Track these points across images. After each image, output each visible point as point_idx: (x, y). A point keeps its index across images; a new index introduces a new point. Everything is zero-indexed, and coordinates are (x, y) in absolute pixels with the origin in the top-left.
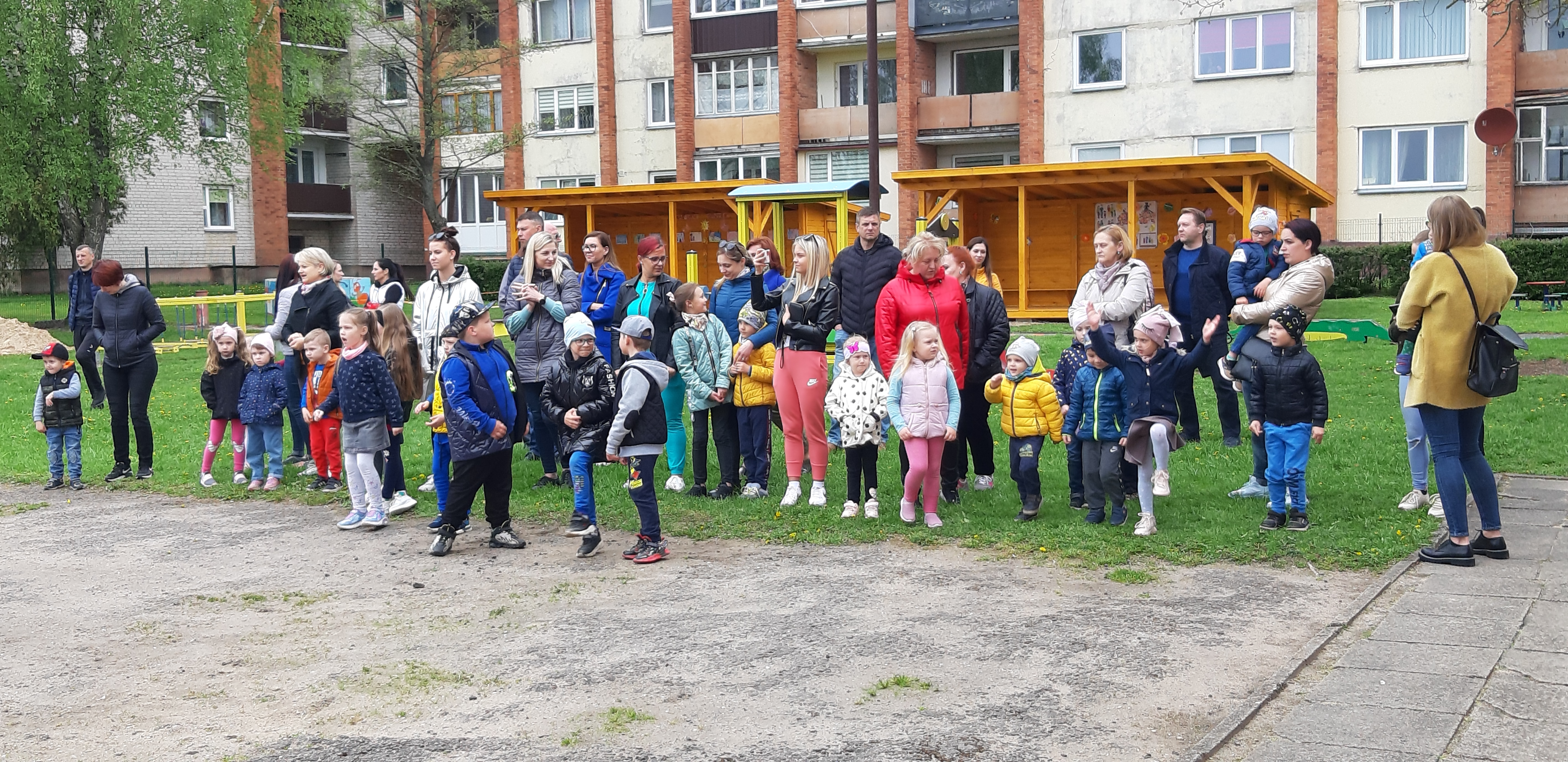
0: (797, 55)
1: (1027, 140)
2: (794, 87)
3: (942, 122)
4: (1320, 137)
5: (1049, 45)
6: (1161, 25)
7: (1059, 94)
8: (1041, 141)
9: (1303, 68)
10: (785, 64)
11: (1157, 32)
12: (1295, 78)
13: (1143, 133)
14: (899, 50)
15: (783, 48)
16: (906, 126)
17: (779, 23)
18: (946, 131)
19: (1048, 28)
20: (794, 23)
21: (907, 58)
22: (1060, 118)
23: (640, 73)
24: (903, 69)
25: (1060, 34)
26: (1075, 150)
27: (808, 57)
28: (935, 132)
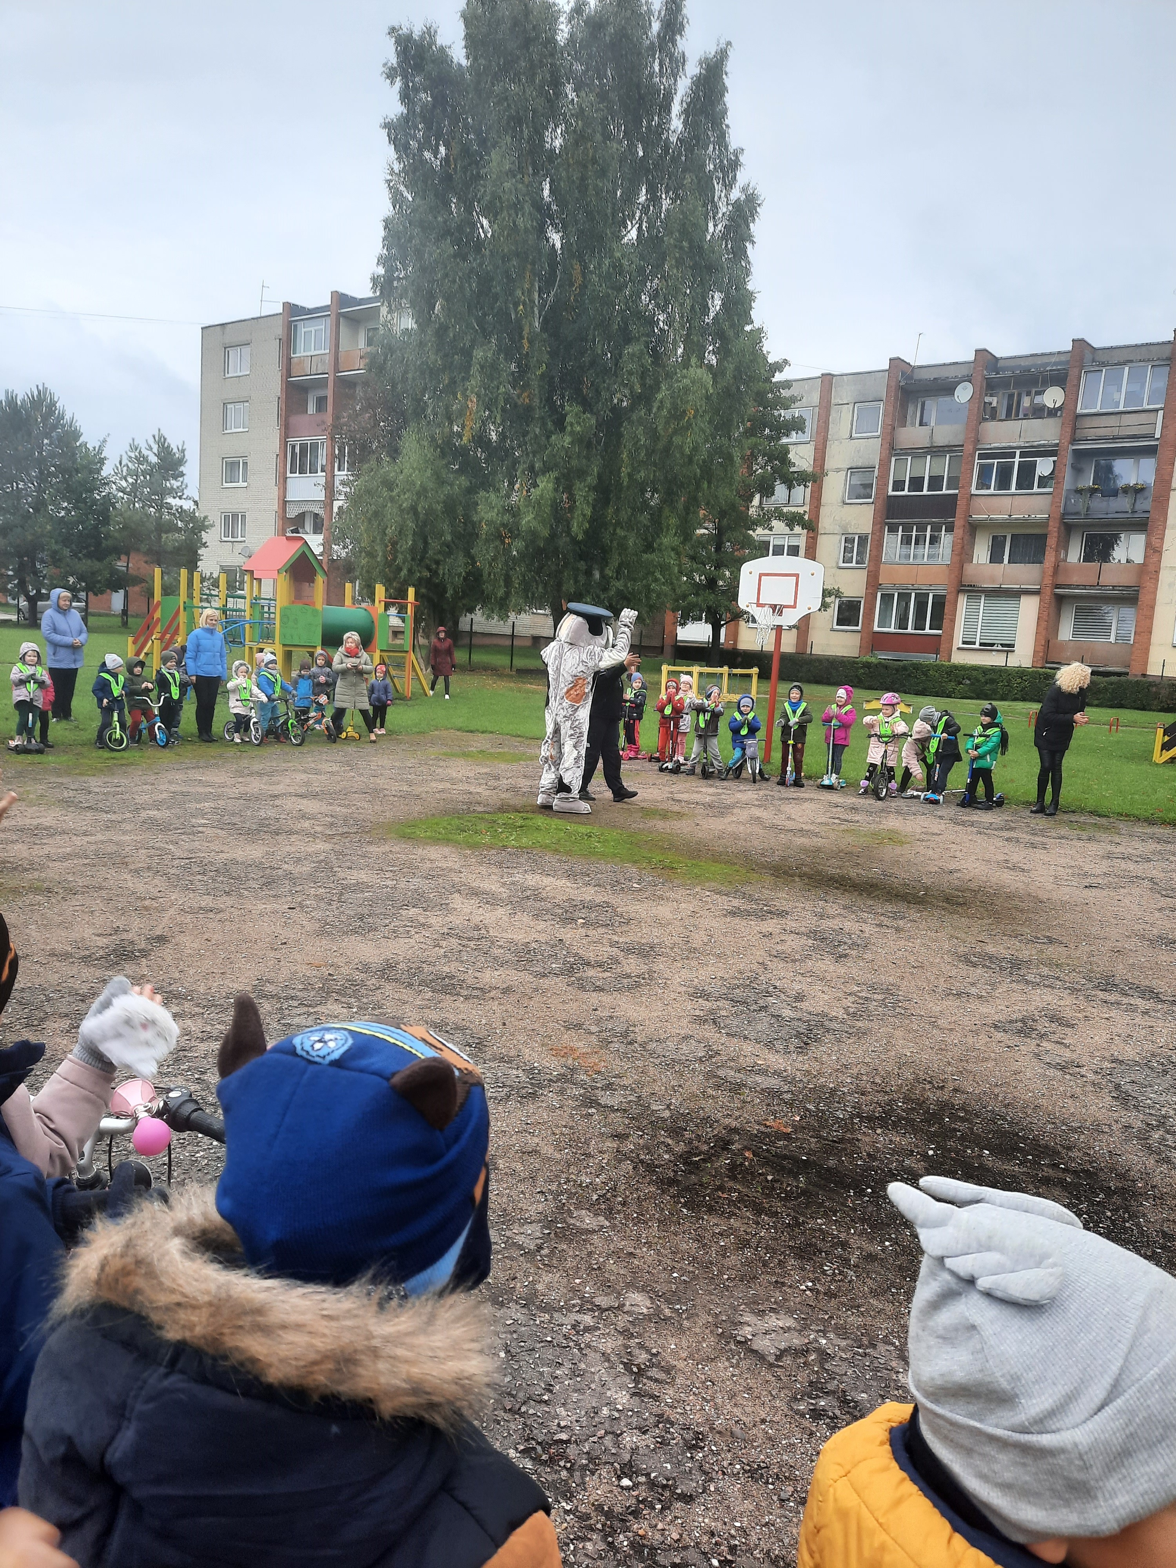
0: (967, 526)
1: (1143, 598)
2: (958, 548)
3: (1075, 580)
5: (1170, 533)
7: (1172, 568)
8: (1154, 599)
10: (958, 531)
14: (1050, 528)
15: (959, 521)
16: (1048, 581)
17: (958, 503)
18: (1078, 587)
19: (1170, 521)
20: (968, 505)
21: (1056, 534)
22: (1171, 585)
23: (837, 530)
24: (1052, 541)
27: (974, 528)
28: (1069, 586)
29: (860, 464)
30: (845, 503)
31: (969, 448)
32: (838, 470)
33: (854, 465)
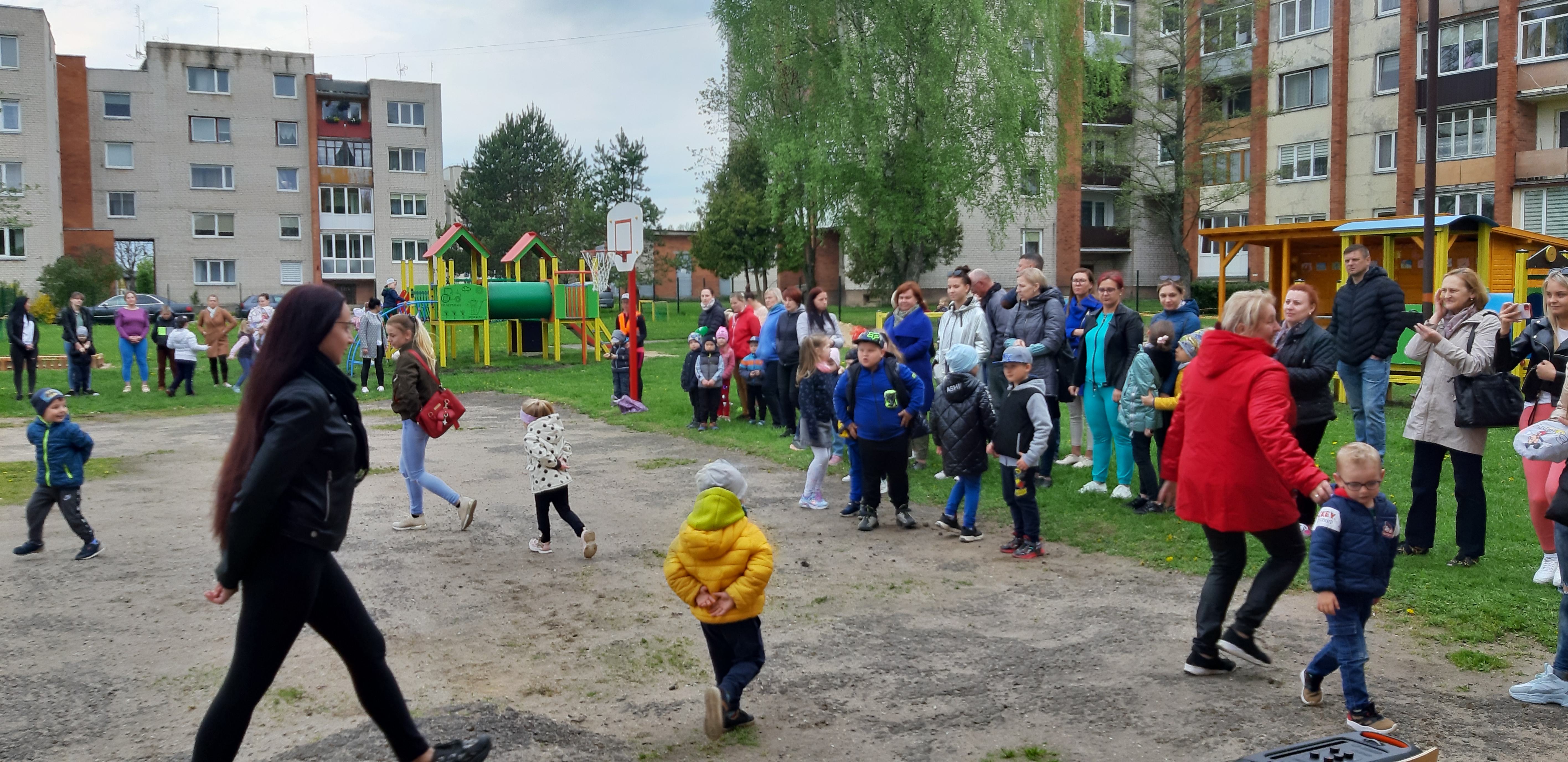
0: (1516, 105)
2: (1512, 132)
10: (1503, 113)
15: (1502, 100)
17: (1499, 78)
20: (1514, 78)
23: (1370, 129)
27: (1528, 106)
29: (1389, 47)
30: (1375, 96)
31: (1507, 8)
32: (1365, 58)
33: (1383, 49)
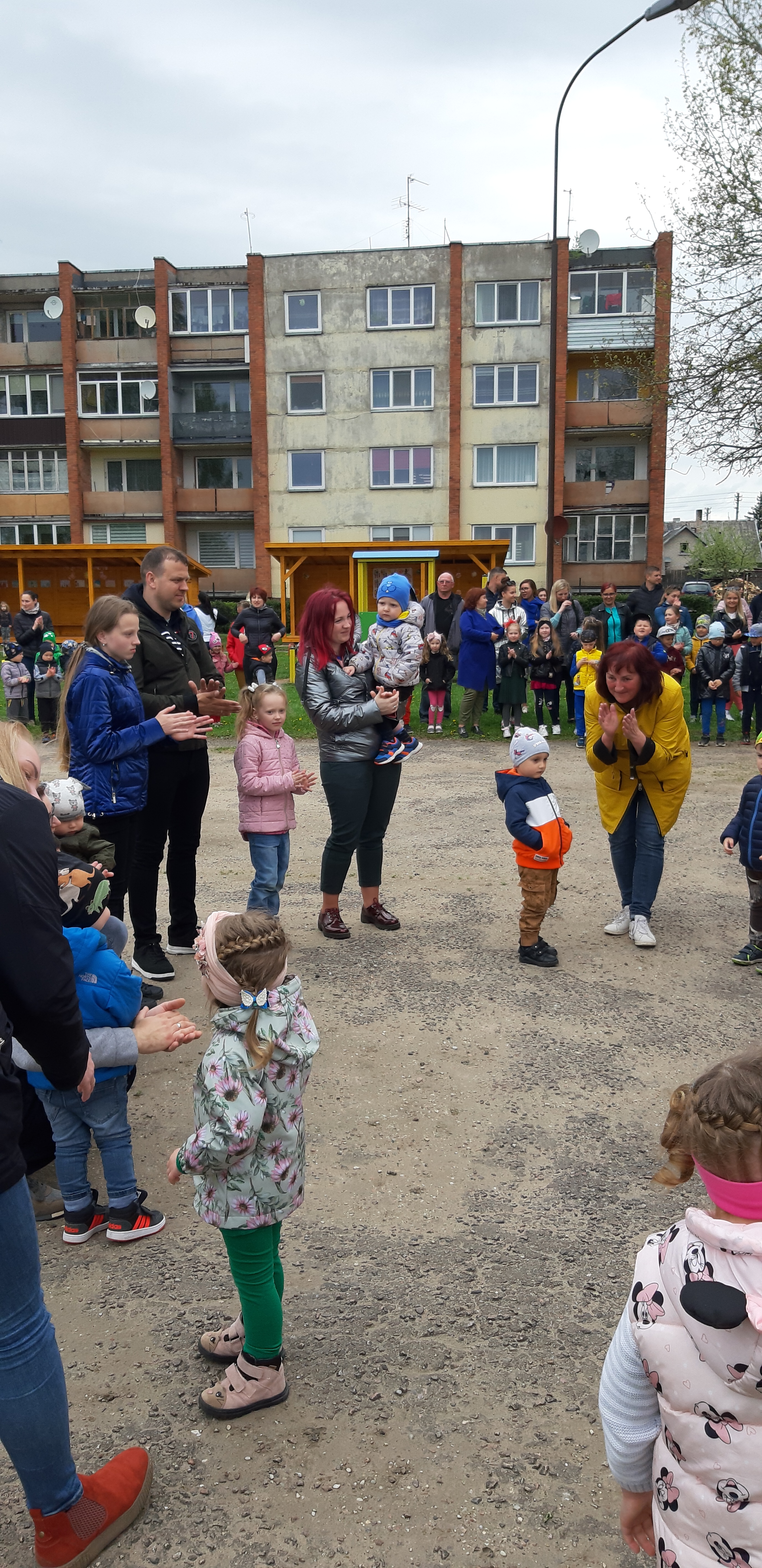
0: (80, 452)
1: (259, 523)
2: (79, 475)
3: (195, 506)
4: (450, 529)
5: (272, 458)
6: (348, 450)
7: (279, 492)
8: (268, 523)
9: (439, 484)
10: (72, 457)
11: (345, 454)
12: (434, 491)
13: (337, 522)
14: (163, 454)
15: (71, 446)
16: (169, 508)
17: (67, 426)
18: (198, 513)
19: (271, 446)
20: (78, 428)
21: (169, 460)
22: (280, 509)
24: (167, 466)
25: (280, 450)
26: (291, 531)
27: (87, 454)
28: (190, 513)
31: (68, 367)
